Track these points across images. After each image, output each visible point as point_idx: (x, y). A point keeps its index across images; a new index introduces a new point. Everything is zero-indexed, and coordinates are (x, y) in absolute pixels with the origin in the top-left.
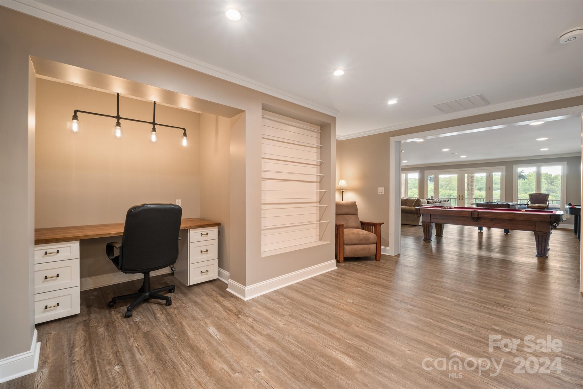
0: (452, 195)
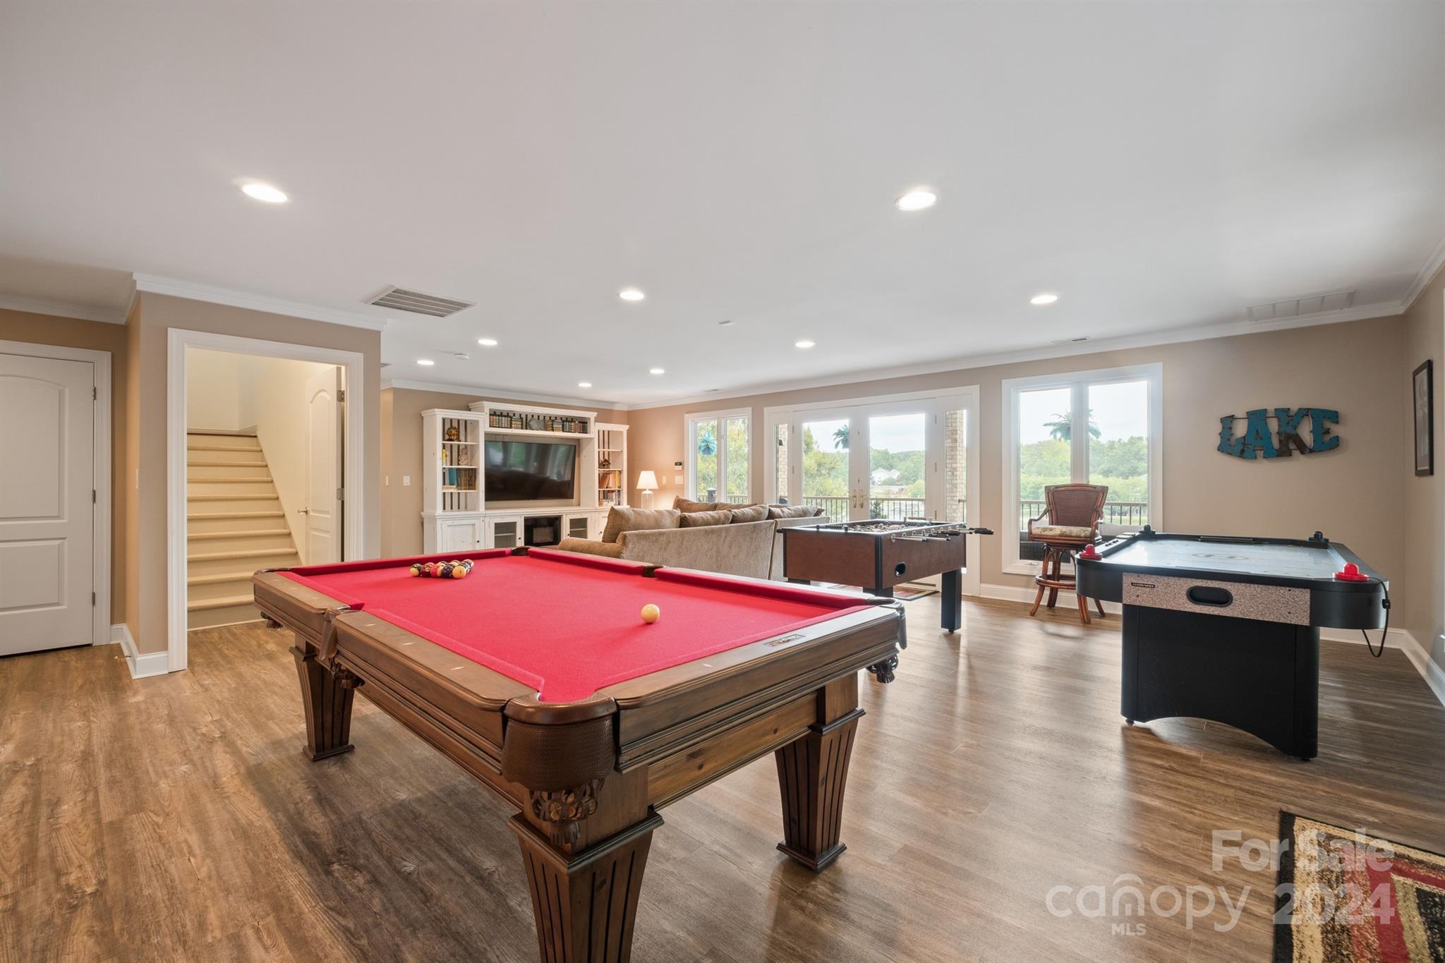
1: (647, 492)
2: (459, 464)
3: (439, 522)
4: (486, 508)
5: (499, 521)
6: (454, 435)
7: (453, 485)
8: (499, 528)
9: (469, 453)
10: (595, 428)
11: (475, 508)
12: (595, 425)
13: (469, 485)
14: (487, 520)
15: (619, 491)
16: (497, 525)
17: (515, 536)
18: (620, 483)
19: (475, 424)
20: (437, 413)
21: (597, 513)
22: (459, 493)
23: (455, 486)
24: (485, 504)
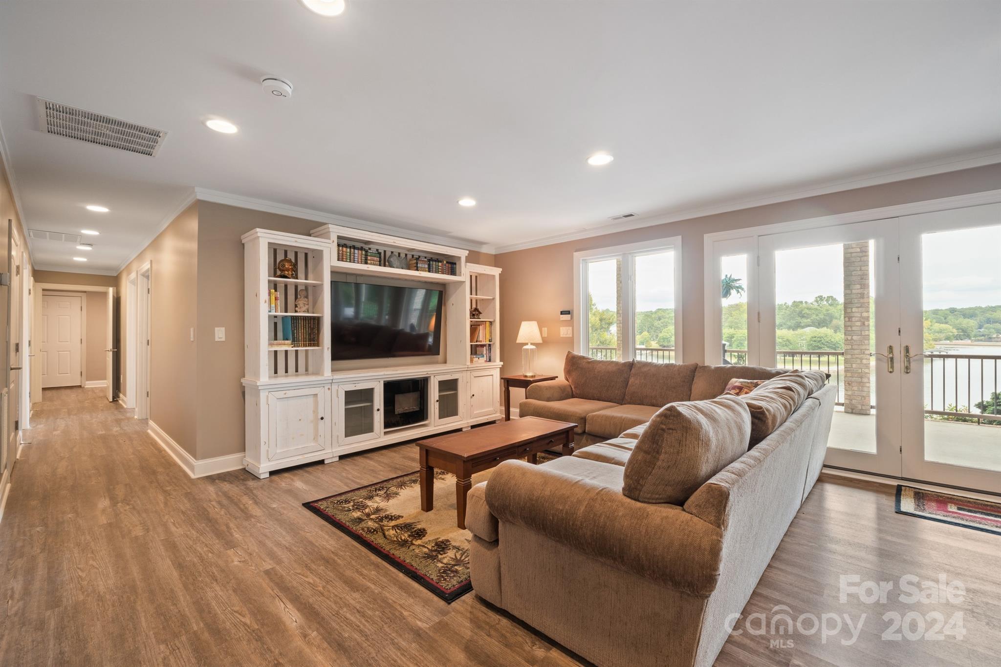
0: (735, 336)
1: (529, 347)
2: (296, 311)
3: (263, 395)
4: (334, 370)
5: (351, 387)
6: (288, 270)
7: (287, 340)
8: (351, 396)
9: (310, 297)
10: (466, 270)
11: (318, 372)
12: (466, 265)
13: (310, 340)
14: (335, 387)
15: (490, 345)
16: (348, 393)
17: (372, 407)
18: (491, 336)
19: (319, 254)
20: (259, 234)
21: (469, 372)
22: (297, 351)
23: (289, 342)
24: (332, 365)
